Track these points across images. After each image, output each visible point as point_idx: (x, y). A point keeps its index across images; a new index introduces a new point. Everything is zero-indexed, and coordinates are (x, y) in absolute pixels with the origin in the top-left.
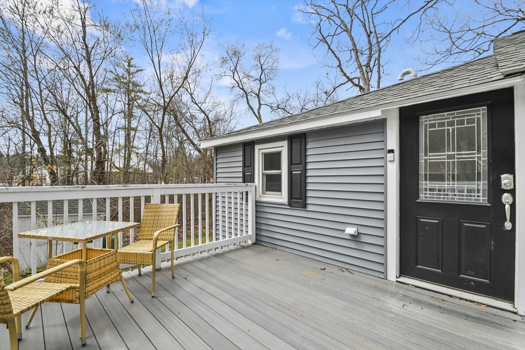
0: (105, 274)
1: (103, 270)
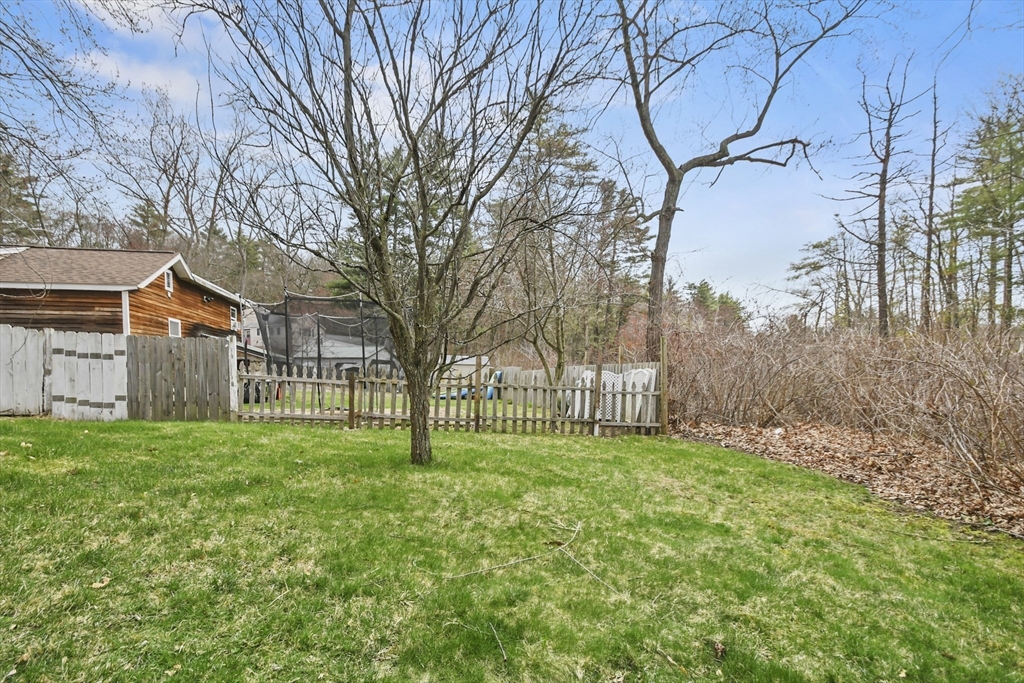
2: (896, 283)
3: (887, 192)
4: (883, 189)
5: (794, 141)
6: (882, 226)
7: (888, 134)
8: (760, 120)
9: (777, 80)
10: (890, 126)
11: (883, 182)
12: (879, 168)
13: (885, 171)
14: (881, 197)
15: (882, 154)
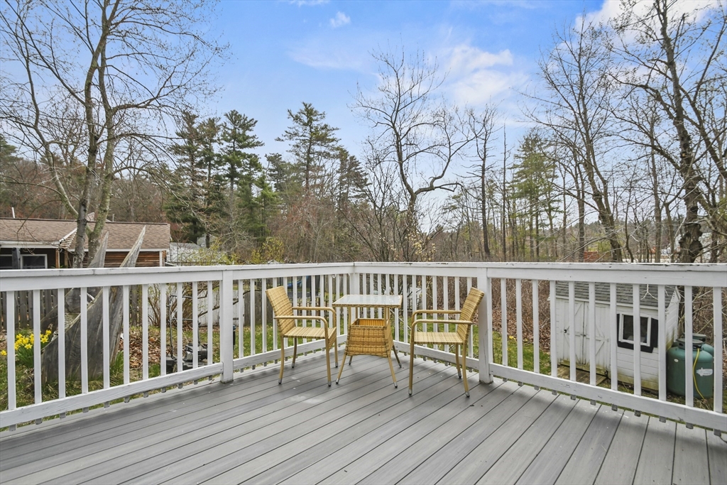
0: (368, 343)
1: (366, 339)
2: (490, 214)
3: (486, 175)
4: (483, 174)
5: (457, 184)
6: (483, 191)
7: (485, 146)
8: (444, 172)
9: (450, 157)
10: (485, 143)
11: (484, 170)
12: (482, 163)
13: (484, 165)
14: (483, 177)
15: (483, 157)
